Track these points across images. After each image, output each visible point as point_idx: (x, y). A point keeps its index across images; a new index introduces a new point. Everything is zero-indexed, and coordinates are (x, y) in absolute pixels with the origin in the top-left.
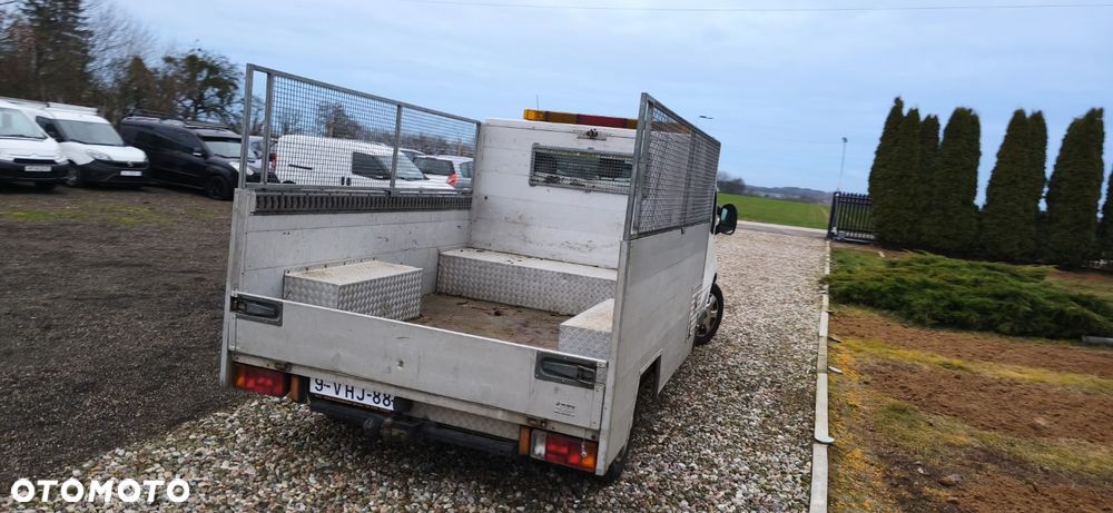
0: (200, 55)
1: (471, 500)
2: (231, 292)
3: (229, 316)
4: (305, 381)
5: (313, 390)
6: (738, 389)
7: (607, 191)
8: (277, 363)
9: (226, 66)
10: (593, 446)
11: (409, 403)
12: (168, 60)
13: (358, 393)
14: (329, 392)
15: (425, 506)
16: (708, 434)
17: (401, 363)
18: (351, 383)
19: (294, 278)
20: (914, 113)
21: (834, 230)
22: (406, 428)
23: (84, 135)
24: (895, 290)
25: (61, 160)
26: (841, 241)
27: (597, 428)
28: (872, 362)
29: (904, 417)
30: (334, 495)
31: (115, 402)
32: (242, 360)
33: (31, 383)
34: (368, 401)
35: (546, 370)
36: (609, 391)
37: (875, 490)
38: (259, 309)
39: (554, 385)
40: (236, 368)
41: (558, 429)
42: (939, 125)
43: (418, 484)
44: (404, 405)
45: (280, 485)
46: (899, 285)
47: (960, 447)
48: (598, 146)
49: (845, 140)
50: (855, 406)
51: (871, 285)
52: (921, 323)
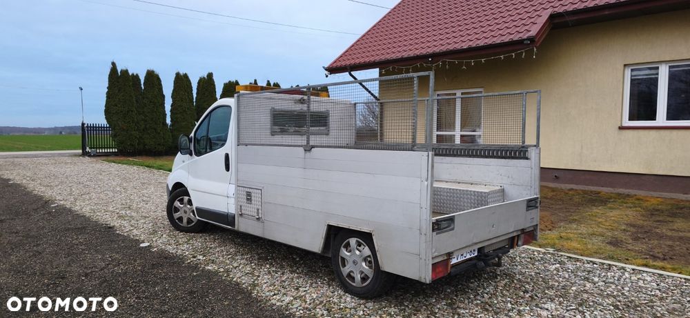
8: (446, 255)
14: (455, 261)
17: (493, 226)
26: (94, 156)
34: (468, 256)
35: (528, 207)
38: (446, 224)
39: (530, 212)
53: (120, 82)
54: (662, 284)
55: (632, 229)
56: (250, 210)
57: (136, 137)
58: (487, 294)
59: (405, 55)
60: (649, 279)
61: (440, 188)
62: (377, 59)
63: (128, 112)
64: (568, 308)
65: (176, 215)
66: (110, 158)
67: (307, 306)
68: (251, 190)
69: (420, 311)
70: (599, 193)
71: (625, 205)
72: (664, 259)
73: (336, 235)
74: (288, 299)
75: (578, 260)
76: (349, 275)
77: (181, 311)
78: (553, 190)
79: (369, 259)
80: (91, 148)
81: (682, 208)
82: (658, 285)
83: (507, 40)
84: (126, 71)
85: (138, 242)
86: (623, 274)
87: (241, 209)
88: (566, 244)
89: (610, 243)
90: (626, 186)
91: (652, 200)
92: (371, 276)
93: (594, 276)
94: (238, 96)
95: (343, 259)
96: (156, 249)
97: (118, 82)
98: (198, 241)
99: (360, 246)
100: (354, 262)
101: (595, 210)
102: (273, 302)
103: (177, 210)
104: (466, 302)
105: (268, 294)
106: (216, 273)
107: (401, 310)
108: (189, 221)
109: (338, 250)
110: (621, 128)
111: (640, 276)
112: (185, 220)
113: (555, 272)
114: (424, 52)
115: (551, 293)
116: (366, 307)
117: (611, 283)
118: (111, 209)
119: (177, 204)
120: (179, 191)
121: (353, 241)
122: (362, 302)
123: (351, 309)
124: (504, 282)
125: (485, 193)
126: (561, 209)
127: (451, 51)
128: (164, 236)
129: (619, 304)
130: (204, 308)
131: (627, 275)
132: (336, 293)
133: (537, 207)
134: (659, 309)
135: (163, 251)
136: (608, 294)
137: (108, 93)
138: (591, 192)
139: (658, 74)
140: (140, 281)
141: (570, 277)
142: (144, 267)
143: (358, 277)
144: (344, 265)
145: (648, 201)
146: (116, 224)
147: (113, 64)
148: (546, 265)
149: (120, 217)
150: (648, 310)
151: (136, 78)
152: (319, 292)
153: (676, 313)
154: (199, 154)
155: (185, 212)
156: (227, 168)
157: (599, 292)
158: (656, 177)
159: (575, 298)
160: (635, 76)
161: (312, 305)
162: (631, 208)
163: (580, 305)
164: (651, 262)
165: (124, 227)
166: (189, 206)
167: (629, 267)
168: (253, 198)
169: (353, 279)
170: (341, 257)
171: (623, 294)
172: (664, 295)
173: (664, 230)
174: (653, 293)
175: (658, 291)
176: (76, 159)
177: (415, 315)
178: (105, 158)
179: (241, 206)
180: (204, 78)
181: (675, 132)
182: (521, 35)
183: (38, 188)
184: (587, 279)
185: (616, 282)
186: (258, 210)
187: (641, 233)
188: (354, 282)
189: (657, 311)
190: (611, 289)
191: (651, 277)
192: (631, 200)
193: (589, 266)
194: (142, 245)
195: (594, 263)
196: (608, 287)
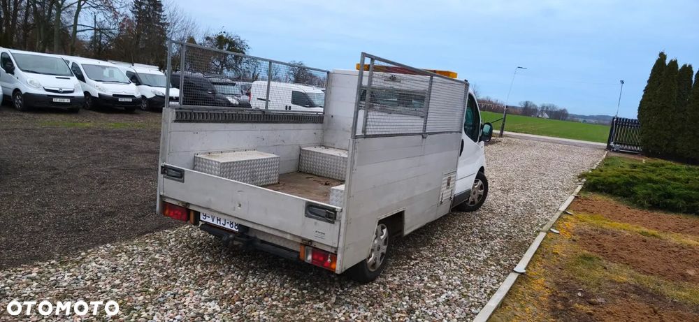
0: (225, 36)
1: (279, 284)
2: (161, 164)
3: (160, 176)
4: (197, 214)
5: (201, 219)
6: (481, 238)
7: (400, 113)
8: (183, 203)
9: (238, 42)
10: (334, 256)
11: (248, 228)
12: (208, 38)
13: (222, 222)
14: (209, 220)
15: (252, 285)
16: (446, 262)
17: (240, 205)
18: (220, 216)
19: (199, 158)
20: (674, 63)
21: (612, 144)
22: (242, 241)
23: (152, 82)
24: (628, 184)
25: (138, 95)
26: (617, 151)
27: (336, 246)
28: (586, 228)
29: (590, 262)
30: (206, 275)
31: (120, 222)
32: (167, 200)
33: (83, 211)
34: (227, 226)
35: (311, 212)
36: (343, 225)
37: (539, 302)
38: (174, 173)
39: (316, 220)
40: (165, 206)
41: (318, 246)
42: (692, 72)
43: (254, 274)
44: (244, 230)
45: (180, 268)
46: (631, 180)
47: (619, 283)
48: (396, 86)
49: (622, 82)
50: (557, 254)
51: (611, 180)
52: (642, 206)
57: (665, 138)
80: (615, 143)
84: (676, 62)
147: (662, 55)
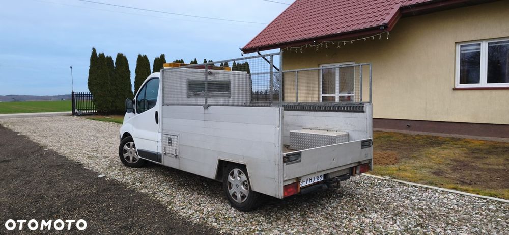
8: (296, 179)
13: (313, 180)
14: (304, 184)
17: (334, 160)
26: (81, 115)
32: (286, 184)
35: (363, 146)
38: (293, 158)
39: (364, 149)
41: (363, 163)
42: (113, 60)
53: (98, 62)
54: (461, 201)
55: (455, 163)
56: (171, 150)
57: (110, 102)
58: (331, 208)
59: (297, 39)
60: (452, 197)
61: (305, 134)
62: (277, 42)
63: (104, 83)
64: (386, 217)
65: (125, 155)
66: (92, 117)
67: (203, 216)
68: (171, 137)
69: (280, 219)
70: (438, 137)
71: (455, 146)
72: (470, 184)
73: (225, 167)
74: (191, 212)
75: (405, 185)
76: (234, 195)
77: (117, 220)
78: (405, 135)
79: (246, 183)
80: (78, 110)
81: (497, 148)
82: (457, 202)
83: (368, 27)
84: (103, 54)
85: (97, 174)
86: (435, 194)
87: (165, 150)
88: (402, 174)
89: (434, 173)
90: (459, 132)
91: (476, 142)
92: (247, 195)
93: (413, 196)
94: (163, 71)
95: (230, 184)
96: (108, 179)
97: (97, 62)
98: (139, 173)
99: (240, 174)
100: (237, 186)
101: (432, 149)
102: (181, 213)
103: (126, 152)
104: (315, 213)
105: (178, 208)
106: (146, 195)
107: (266, 219)
108: (134, 159)
109: (227, 178)
110: (455, 89)
111: (447, 196)
112: (131, 159)
113: (386, 193)
114: (310, 36)
115: (377, 207)
116: (243, 217)
117: (424, 200)
118: (84, 152)
119: (126, 147)
120: (127, 138)
121: (236, 171)
122: (241, 213)
123: (232, 218)
124: (346, 200)
125: (334, 136)
126: (407, 149)
127: (329, 35)
128: (116, 170)
129: (424, 214)
130: (133, 217)
131: (437, 195)
132: (225, 208)
133: (370, 146)
134: (452, 218)
135: (113, 180)
136: (418, 208)
137: (90, 70)
138: (433, 137)
139: (480, 49)
140: (94, 200)
141: (395, 196)
142: (98, 191)
143: (239, 196)
144: (230, 188)
145: (473, 143)
146: (85, 162)
147: (94, 49)
148: (381, 188)
149: (90, 157)
150: (443, 219)
151: (110, 59)
152: (213, 207)
153: (464, 221)
154: (139, 112)
155: (131, 153)
156: (157, 122)
157: (413, 206)
158: (480, 125)
159: (394, 210)
160: (464, 51)
161: (206, 216)
162: (459, 148)
163: (396, 215)
164: (459, 186)
165: (89, 164)
166: (133, 149)
167: (440, 189)
168: (172, 142)
169: (236, 197)
170: (229, 182)
171: (429, 208)
172: (459, 209)
173: (479, 164)
174: (452, 207)
175: (456, 206)
176: (67, 118)
177: (276, 221)
178: (88, 117)
179: (165, 148)
180: (158, 58)
181: (494, 92)
182: (378, 23)
183: (36, 138)
184: (407, 198)
185: (428, 200)
186: (176, 150)
187: (460, 166)
188: (237, 200)
189: (450, 219)
190: (422, 204)
191: (454, 196)
192: (460, 142)
193: (412, 188)
194: (99, 176)
195: (416, 187)
196: (420, 203)
